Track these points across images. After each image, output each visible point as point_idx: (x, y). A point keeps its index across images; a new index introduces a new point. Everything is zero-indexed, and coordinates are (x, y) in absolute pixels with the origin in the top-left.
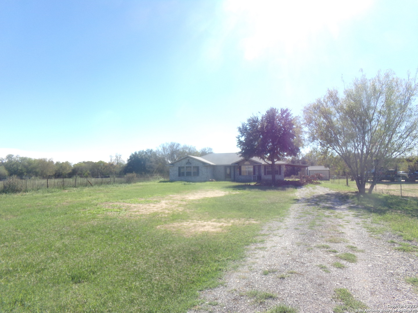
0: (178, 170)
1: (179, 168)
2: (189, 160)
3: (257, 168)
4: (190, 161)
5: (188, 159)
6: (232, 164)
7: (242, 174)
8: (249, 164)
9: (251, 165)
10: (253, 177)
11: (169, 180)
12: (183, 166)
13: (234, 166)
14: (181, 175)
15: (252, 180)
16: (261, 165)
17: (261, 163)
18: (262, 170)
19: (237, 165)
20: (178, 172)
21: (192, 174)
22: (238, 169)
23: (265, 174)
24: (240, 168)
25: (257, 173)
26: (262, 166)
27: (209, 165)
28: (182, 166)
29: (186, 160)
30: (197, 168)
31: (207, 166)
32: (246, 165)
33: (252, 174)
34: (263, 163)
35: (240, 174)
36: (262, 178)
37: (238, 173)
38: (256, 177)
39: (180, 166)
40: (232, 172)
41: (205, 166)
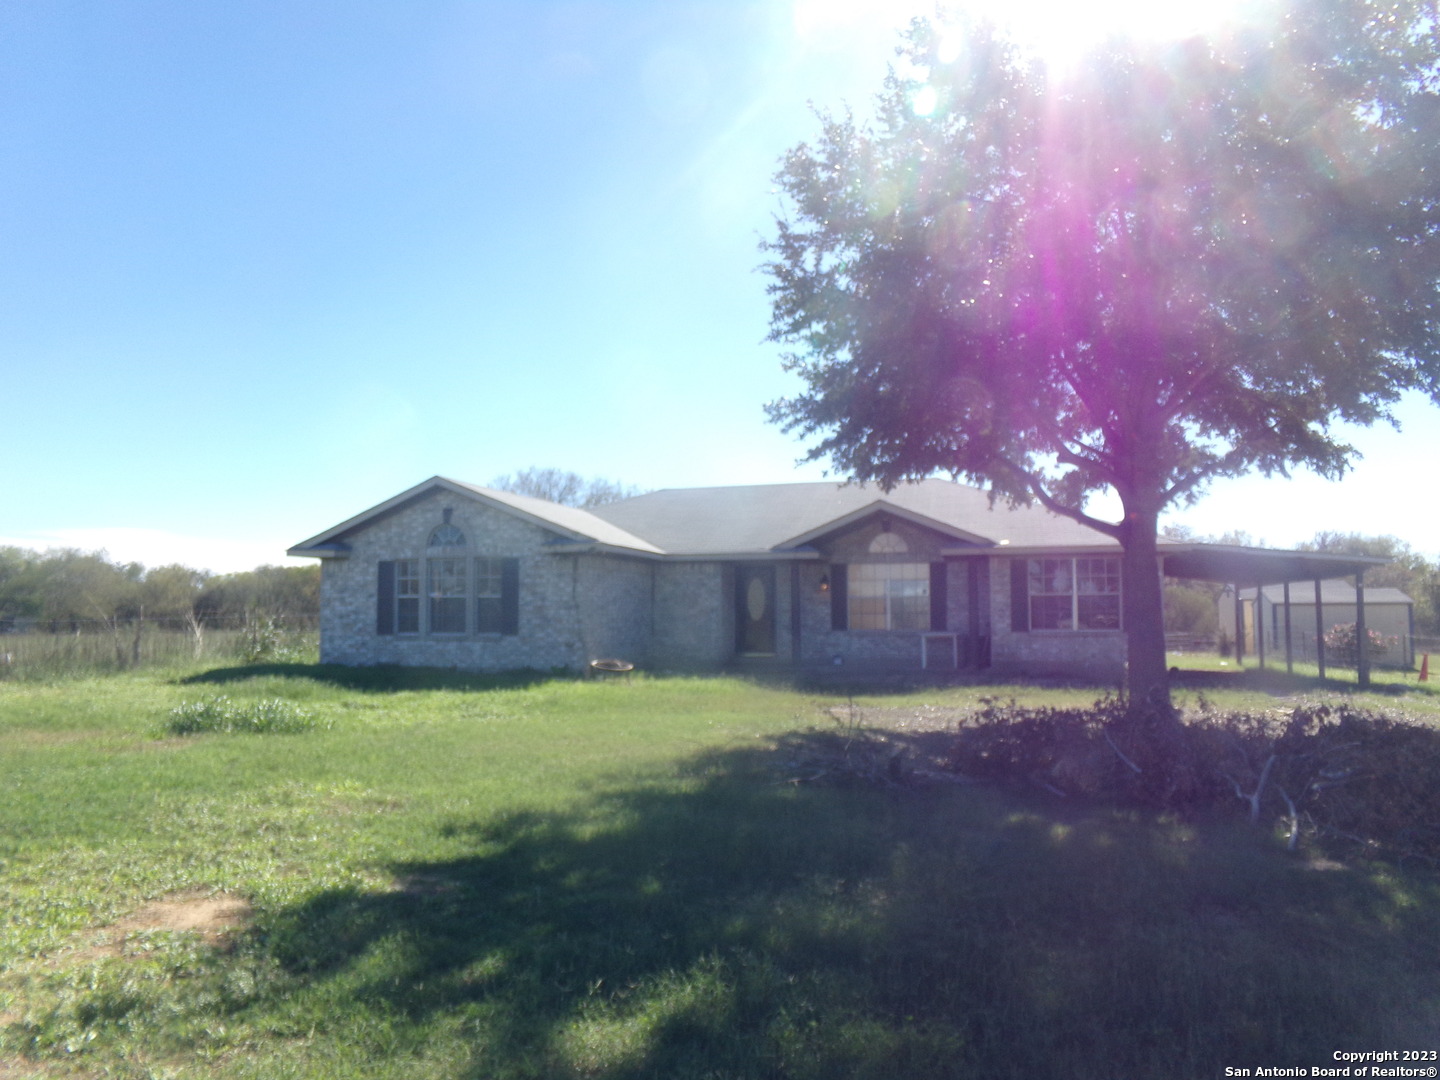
0: (373, 589)
1: (385, 569)
2: (448, 512)
3: (956, 581)
4: (454, 521)
5: (444, 501)
6: (776, 549)
7: (852, 619)
8: (903, 548)
9: (912, 557)
10: (930, 641)
11: (312, 658)
12: (408, 554)
13: (795, 563)
14: (396, 628)
15: (924, 664)
16: (987, 551)
17: (990, 544)
18: (999, 597)
19: (814, 555)
20: (374, 600)
21: (470, 617)
22: (825, 587)
23: (1019, 624)
24: (838, 579)
25: (957, 618)
26: (994, 565)
27: (585, 548)
28: (402, 556)
29: (429, 515)
30: (508, 574)
31: (574, 557)
32: (882, 558)
33: (924, 621)
34: (1004, 542)
35: (839, 619)
36: (993, 650)
37: (826, 612)
38: (948, 641)
39: (386, 556)
40: (784, 604)
41: (555, 554)
